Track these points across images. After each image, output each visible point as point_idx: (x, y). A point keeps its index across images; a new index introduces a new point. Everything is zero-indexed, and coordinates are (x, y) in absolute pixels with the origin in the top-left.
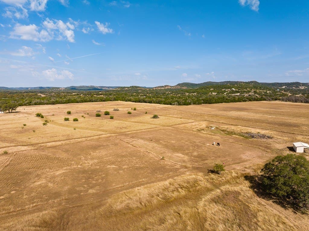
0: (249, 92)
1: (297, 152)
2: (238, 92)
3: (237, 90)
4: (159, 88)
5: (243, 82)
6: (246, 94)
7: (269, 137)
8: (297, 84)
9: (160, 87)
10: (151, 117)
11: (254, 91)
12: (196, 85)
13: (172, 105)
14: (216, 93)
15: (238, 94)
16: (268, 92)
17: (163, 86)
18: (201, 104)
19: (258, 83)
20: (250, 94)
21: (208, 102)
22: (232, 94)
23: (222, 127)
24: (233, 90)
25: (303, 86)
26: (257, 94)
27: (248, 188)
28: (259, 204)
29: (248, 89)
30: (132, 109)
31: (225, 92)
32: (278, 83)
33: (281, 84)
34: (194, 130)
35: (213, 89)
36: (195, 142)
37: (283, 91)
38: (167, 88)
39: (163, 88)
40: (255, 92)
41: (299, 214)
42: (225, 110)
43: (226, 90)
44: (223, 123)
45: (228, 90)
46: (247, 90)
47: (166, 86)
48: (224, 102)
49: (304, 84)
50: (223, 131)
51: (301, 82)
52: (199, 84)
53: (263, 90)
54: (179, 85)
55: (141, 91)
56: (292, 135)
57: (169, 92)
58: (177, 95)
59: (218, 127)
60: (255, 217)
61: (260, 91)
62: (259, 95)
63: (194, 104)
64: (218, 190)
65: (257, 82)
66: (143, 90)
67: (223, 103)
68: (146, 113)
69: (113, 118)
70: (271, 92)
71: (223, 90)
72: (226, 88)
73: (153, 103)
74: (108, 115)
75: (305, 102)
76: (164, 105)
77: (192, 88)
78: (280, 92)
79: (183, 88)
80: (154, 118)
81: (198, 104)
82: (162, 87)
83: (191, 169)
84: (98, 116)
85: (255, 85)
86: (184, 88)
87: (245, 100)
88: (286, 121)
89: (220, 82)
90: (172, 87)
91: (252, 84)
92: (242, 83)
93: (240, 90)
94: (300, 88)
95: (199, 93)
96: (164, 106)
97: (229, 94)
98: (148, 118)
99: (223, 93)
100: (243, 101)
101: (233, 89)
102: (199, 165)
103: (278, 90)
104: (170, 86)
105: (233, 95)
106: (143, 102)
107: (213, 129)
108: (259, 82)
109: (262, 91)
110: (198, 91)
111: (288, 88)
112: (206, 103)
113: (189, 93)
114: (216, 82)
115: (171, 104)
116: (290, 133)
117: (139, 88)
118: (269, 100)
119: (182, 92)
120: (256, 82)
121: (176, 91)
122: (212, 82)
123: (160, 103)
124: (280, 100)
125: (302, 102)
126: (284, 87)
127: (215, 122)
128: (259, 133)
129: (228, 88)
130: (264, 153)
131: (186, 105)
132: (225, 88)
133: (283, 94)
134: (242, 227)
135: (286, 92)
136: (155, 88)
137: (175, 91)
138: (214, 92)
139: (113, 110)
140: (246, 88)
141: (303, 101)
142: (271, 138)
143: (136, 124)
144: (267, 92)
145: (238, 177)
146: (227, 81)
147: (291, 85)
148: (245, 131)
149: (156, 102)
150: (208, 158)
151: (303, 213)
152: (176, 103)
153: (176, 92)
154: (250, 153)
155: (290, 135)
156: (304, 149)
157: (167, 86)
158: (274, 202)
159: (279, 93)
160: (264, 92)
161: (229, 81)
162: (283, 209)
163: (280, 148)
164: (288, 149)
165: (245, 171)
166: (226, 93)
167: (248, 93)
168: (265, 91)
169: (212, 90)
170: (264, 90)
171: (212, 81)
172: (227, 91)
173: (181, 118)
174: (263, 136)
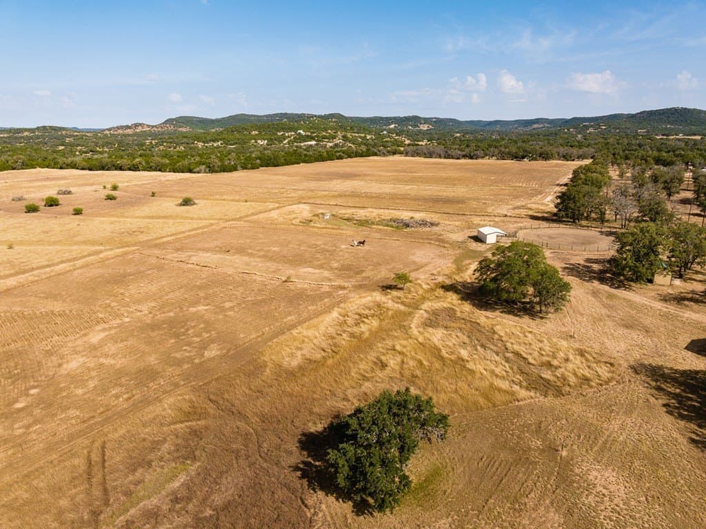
0: (334, 137)
1: (487, 242)
2: (312, 138)
3: (309, 134)
4: (120, 131)
5: (316, 116)
6: (328, 142)
7: (432, 224)
8: (415, 120)
9: (121, 127)
10: (177, 203)
11: (343, 136)
12: (212, 122)
13: (194, 173)
14: (266, 142)
15: (313, 143)
16: (368, 137)
17: (130, 125)
18: (258, 168)
19: (345, 117)
20: (337, 141)
21: (271, 164)
22: (300, 142)
23: (340, 212)
24: (300, 133)
25: (425, 123)
26: (349, 142)
27: (460, 301)
28: (487, 318)
29: (329, 131)
30: (105, 187)
31: (285, 140)
32: (382, 118)
33: (388, 121)
34: (294, 222)
35: (257, 133)
36: (317, 245)
37: (395, 135)
38: (142, 131)
39: (129, 130)
40: (345, 138)
41: (538, 320)
42: (318, 177)
43: (287, 135)
44: (336, 205)
45: (290, 133)
46: (327, 135)
47: (136, 125)
48: (303, 162)
49: (427, 121)
50: (348, 220)
51: (421, 116)
52: (217, 121)
53: (358, 133)
54: (169, 121)
55: (72, 139)
56: (464, 217)
57: (153, 142)
58: (175, 148)
59: (334, 213)
60: (494, 333)
61: (354, 134)
62: (353, 144)
63: (244, 168)
64: (422, 312)
65: (342, 116)
66: (77, 136)
67: (301, 164)
68: (153, 194)
69: (81, 213)
70: (374, 137)
71: (279, 134)
72: (286, 129)
73: (142, 170)
74: (57, 205)
75: (445, 158)
76: (172, 173)
77: (202, 128)
78: (389, 136)
79: (180, 129)
80: (184, 205)
81: (253, 168)
82: (128, 127)
83: (353, 289)
84: (32, 209)
85: (340, 122)
86: (184, 130)
87: (340, 155)
88: (440, 194)
89: (266, 116)
90: (153, 127)
91: (334, 120)
92: (312, 117)
93: (314, 133)
94: (421, 128)
95: (229, 141)
96: (179, 178)
97: (293, 142)
98: (169, 205)
99: (282, 142)
100: (338, 159)
101: (299, 131)
102: (357, 281)
103: (385, 132)
104: (148, 126)
105: (302, 144)
106: (113, 168)
107: (328, 217)
108: (347, 116)
109: (357, 135)
110: (224, 136)
111: (399, 128)
112: (267, 165)
113: (203, 142)
114: (257, 116)
115: (190, 171)
116: (458, 214)
117: (64, 133)
118: (384, 155)
119: (185, 140)
120: (339, 116)
121: (169, 138)
122: (248, 115)
123: (160, 170)
124: (401, 153)
125: (440, 157)
126: (392, 126)
127: (321, 204)
128: (412, 218)
129: (290, 129)
130: (442, 249)
131: (227, 172)
132: (283, 128)
133: (396, 140)
134: (488, 348)
135: (400, 136)
136: (109, 130)
137: (167, 137)
138: (261, 140)
139: (56, 192)
140: (326, 130)
141: (443, 156)
142: (437, 225)
143: (158, 222)
144: (366, 137)
145: (432, 289)
146: (281, 114)
147: (404, 121)
148: (389, 218)
149: (151, 168)
150: (363, 269)
151: (542, 318)
152: (203, 167)
153: (171, 140)
154: (422, 252)
155: (461, 217)
156: (497, 236)
157: (140, 124)
158: (502, 312)
159: (389, 139)
160: (360, 137)
161: (283, 112)
162: (517, 318)
163: (460, 240)
164: (472, 240)
165: (435, 279)
166: (287, 141)
167: (331, 141)
168: (363, 135)
169: (256, 135)
170: (360, 133)
171: (247, 113)
172: (289, 137)
173: (246, 201)
174: (424, 223)
